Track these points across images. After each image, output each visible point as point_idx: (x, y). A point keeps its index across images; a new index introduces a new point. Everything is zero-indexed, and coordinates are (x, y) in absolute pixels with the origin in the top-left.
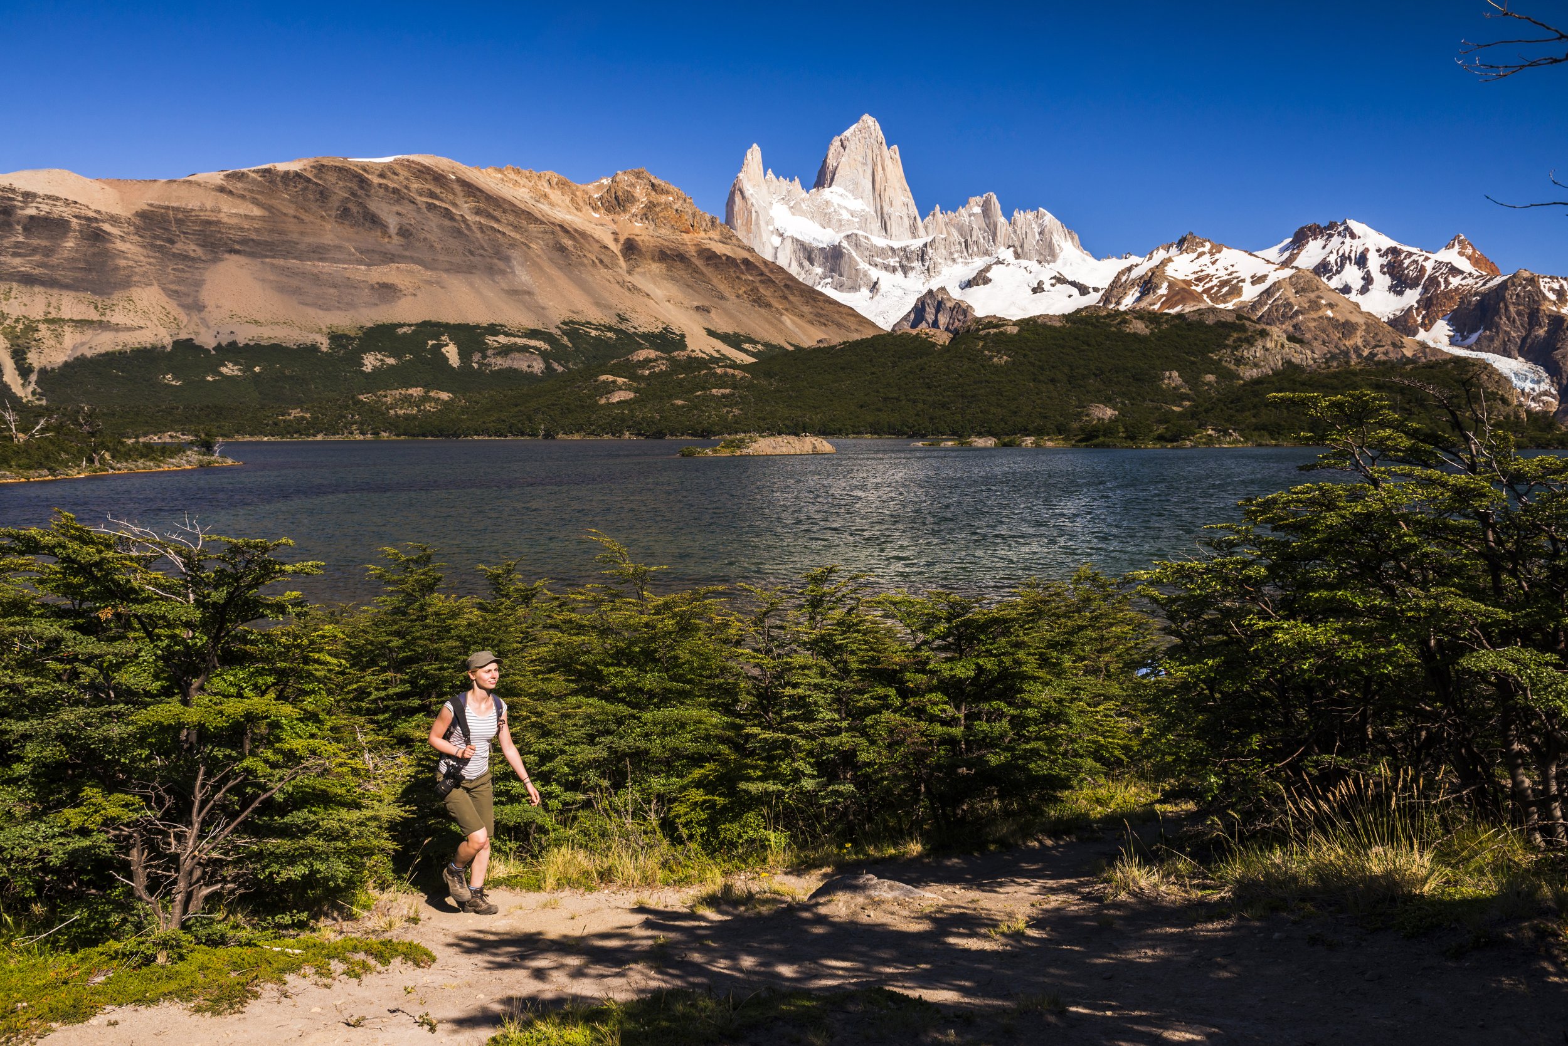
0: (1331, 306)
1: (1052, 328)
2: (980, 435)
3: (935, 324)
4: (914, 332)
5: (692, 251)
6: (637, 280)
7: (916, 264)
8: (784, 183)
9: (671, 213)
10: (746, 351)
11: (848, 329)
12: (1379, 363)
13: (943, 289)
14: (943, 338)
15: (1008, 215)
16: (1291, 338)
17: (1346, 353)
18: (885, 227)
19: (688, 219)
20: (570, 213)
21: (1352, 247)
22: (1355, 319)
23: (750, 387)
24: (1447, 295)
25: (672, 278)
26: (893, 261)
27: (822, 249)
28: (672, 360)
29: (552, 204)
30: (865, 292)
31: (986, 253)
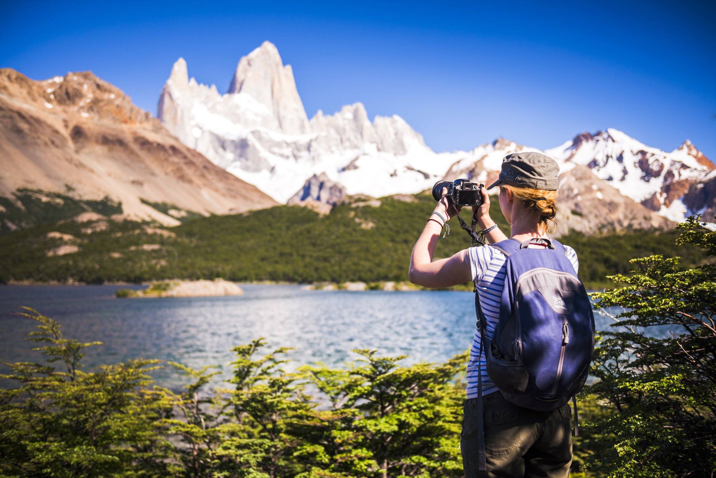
0: (600, 190)
1: (405, 204)
2: (353, 281)
3: (318, 198)
4: (303, 204)
5: (128, 138)
6: (83, 158)
7: (304, 154)
8: (203, 88)
9: (112, 108)
10: (172, 217)
11: (252, 201)
12: (636, 230)
13: (324, 174)
14: (324, 209)
15: (371, 119)
16: (574, 213)
17: (612, 224)
18: (280, 125)
19: (126, 112)
20: (26, 102)
21: (614, 150)
22: (617, 199)
23: (175, 244)
24: (680, 183)
25: (113, 158)
26: (287, 151)
27: (233, 142)
28: (112, 223)
29: (11, 95)
30: (265, 173)
31: (356, 147)
